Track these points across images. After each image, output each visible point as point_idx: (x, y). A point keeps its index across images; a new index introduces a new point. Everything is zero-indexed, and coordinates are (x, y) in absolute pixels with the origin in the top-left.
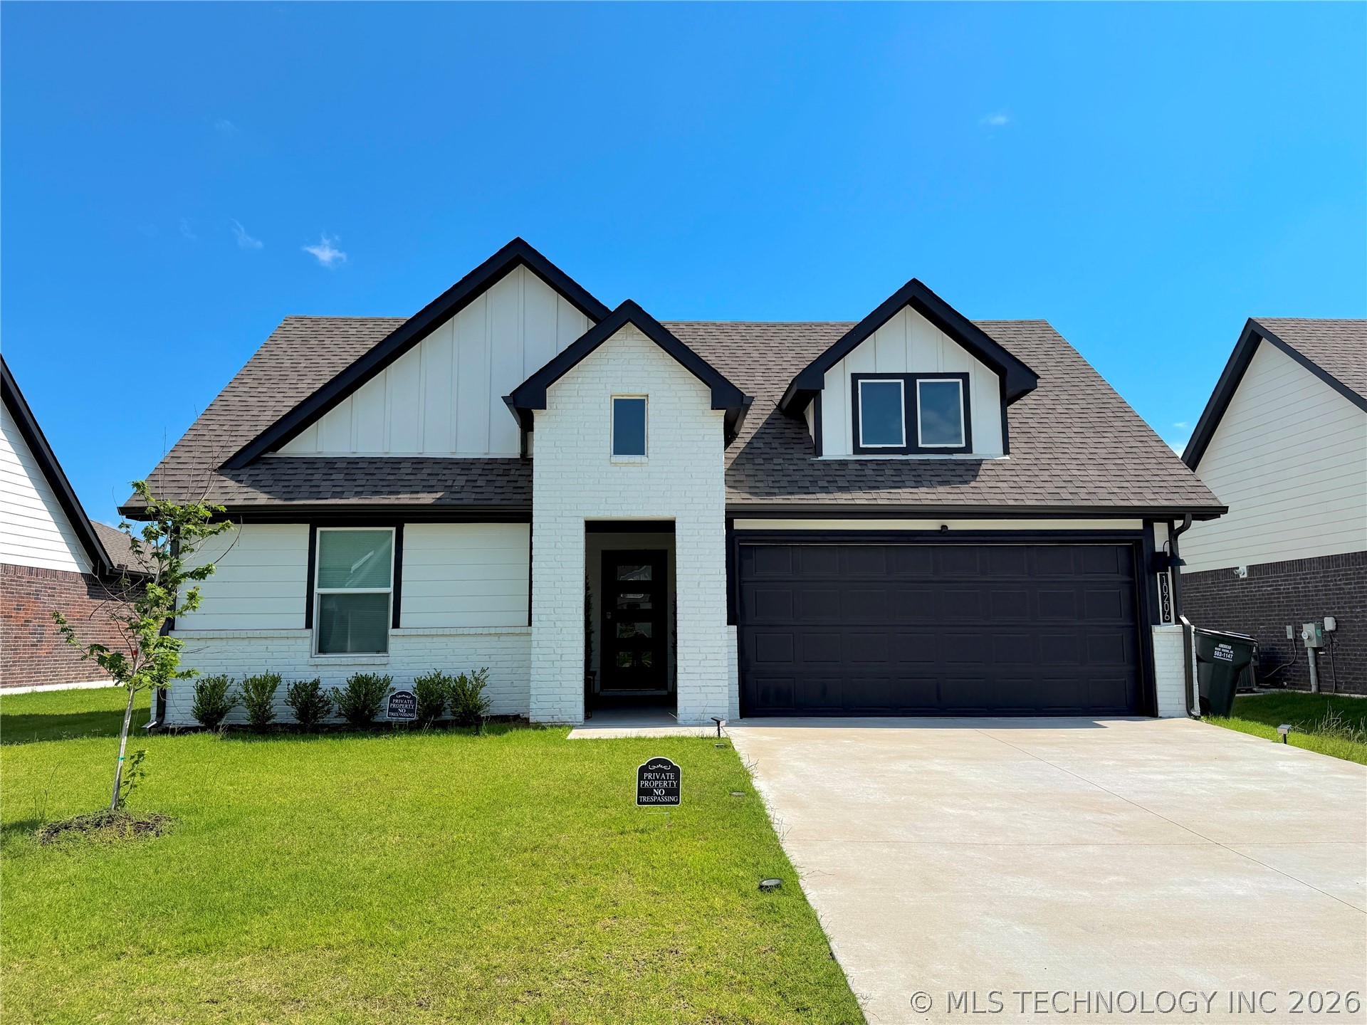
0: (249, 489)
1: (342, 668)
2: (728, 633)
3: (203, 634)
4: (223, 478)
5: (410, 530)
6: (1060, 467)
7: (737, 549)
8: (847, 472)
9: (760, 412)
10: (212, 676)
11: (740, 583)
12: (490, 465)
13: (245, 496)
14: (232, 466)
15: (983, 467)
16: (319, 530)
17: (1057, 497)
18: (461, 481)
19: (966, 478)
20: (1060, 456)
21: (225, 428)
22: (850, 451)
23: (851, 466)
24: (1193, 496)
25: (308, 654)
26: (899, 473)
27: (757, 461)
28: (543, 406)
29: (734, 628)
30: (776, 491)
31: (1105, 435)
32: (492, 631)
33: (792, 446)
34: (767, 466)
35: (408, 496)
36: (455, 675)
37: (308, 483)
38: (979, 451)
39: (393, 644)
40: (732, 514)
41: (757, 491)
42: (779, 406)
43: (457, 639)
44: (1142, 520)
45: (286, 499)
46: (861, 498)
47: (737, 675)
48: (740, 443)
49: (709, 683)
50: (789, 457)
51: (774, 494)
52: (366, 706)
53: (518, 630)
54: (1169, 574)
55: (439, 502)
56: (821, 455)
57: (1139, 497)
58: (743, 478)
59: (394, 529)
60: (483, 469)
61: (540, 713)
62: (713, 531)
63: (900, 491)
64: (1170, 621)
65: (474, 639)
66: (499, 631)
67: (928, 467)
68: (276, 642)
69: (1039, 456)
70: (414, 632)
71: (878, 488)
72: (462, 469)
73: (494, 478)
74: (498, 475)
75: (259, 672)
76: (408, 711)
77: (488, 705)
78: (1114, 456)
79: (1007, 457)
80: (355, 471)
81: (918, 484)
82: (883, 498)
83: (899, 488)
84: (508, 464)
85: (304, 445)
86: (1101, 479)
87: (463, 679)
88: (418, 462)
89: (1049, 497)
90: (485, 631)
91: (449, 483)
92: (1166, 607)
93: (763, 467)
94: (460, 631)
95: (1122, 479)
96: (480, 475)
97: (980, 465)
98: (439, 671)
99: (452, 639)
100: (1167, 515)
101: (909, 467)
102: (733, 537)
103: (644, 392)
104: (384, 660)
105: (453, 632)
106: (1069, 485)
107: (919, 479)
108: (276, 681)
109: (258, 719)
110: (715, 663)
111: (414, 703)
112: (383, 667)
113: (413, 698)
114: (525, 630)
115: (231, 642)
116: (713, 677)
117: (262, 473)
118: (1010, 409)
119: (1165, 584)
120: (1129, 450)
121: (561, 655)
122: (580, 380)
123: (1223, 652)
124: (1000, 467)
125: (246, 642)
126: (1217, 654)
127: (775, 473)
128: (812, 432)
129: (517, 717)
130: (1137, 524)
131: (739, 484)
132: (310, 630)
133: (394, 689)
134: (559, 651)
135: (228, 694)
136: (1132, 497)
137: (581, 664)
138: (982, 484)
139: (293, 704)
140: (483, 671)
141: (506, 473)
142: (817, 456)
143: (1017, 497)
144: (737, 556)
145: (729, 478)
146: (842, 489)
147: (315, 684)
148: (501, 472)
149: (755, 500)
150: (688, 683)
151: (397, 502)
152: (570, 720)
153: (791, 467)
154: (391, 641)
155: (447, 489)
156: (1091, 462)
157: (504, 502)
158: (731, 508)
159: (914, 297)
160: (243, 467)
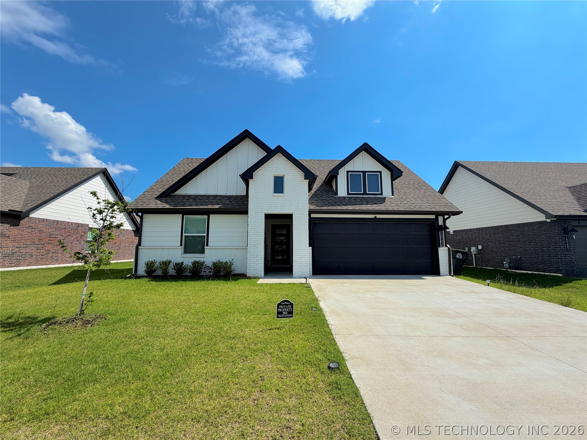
0: (164, 204)
1: (191, 258)
2: (309, 249)
3: (149, 247)
4: (157, 200)
5: (212, 217)
6: (409, 199)
7: (312, 223)
8: (346, 200)
9: (318, 183)
10: (150, 260)
11: (313, 234)
12: (236, 198)
13: (162, 206)
14: (160, 197)
15: (386, 199)
16: (185, 216)
17: (409, 208)
18: (227, 202)
19: (382, 202)
20: (409, 196)
21: (160, 187)
22: (346, 194)
23: (346, 199)
24: (451, 208)
25: (181, 254)
26: (361, 200)
27: (318, 197)
28: (252, 178)
29: (311, 248)
30: (324, 205)
31: (421, 190)
32: (236, 248)
33: (328, 192)
34: (321, 198)
35: (211, 206)
36: (224, 261)
37: (182, 202)
38: (385, 194)
39: (206, 251)
40: (310, 212)
41: (318, 205)
42: (324, 182)
43: (225, 250)
44: (435, 215)
45: (174, 207)
46: (350, 208)
47: (311, 262)
48: (313, 191)
49: (303, 265)
50: (328, 195)
51: (324, 206)
52: (197, 270)
53: (244, 248)
54: (443, 232)
55: (220, 208)
56: (337, 195)
57: (434, 208)
58: (314, 201)
59: (207, 216)
60: (234, 198)
61: (250, 273)
62: (305, 217)
63: (362, 206)
64: (443, 246)
65: (230, 250)
66: (238, 248)
67: (370, 199)
68: (171, 250)
69: (402, 196)
70: (212, 248)
71: (355, 205)
72: (228, 198)
73: (237, 201)
74: (239, 200)
75: (165, 259)
76: (209, 272)
77: (234, 271)
78: (425, 196)
79: (393, 197)
80: (197, 199)
81: (368, 204)
82: (357, 208)
83: (362, 205)
84: (242, 197)
85: (182, 191)
86: (422, 203)
87: (226, 263)
88: (215, 196)
89: (407, 208)
90: (234, 248)
91: (224, 202)
92: (442, 242)
93: (320, 198)
94: (226, 248)
95: (428, 203)
96: (233, 200)
97: (385, 198)
98: (219, 260)
99: (224, 250)
100: (443, 214)
101: (364, 199)
102: (310, 219)
103: (284, 174)
104: (203, 256)
105: (224, 248)
106: (413, 204)
107: (367, 202)
108: (170, 262)
109: (164, 274)
110: (305, 259)
111: (211, 270)
112: (203, 258)
113: (211, 268)
114: (246, 248)
115: (157, 250)
116: (304, 263)
117: (169, 199)
118: (394, 182)
119: (442, 235)
120: (429, 195)
121: (257, 256)
122: (264, 170)
123: (459, 256)
124: (391, 199)
125: (162, 250)
126: (457, 256)
127: (323, 200)
128: (334, 188)
129: (243, 274)
130: (433, 217)
131: (313, 203)
132: (181, 246)
133: (206, 265)
134: (256, 254)
135: (156, 266)
136: (432, 208)
137: (263, 259)
138: (387, 204)
139: (175, 269)
140: (232, 260)
141: (241, 199)
142: (336, 196)
143: (398, 208)
144: (312, 226)
145: (309, 201)
146: (344, 205)
147: (182, 263)
148: (240, 199)
149: (318, 208)
150: (296, 265)
151: (207, 208)
152: (259, 276)
153: (328, 198)
154: (205, 250)
155: (223, 204)
156: (418, 198)
157: (240, 208)
158: (310, 210)
159: (365, 148)
160: (163, 197)
